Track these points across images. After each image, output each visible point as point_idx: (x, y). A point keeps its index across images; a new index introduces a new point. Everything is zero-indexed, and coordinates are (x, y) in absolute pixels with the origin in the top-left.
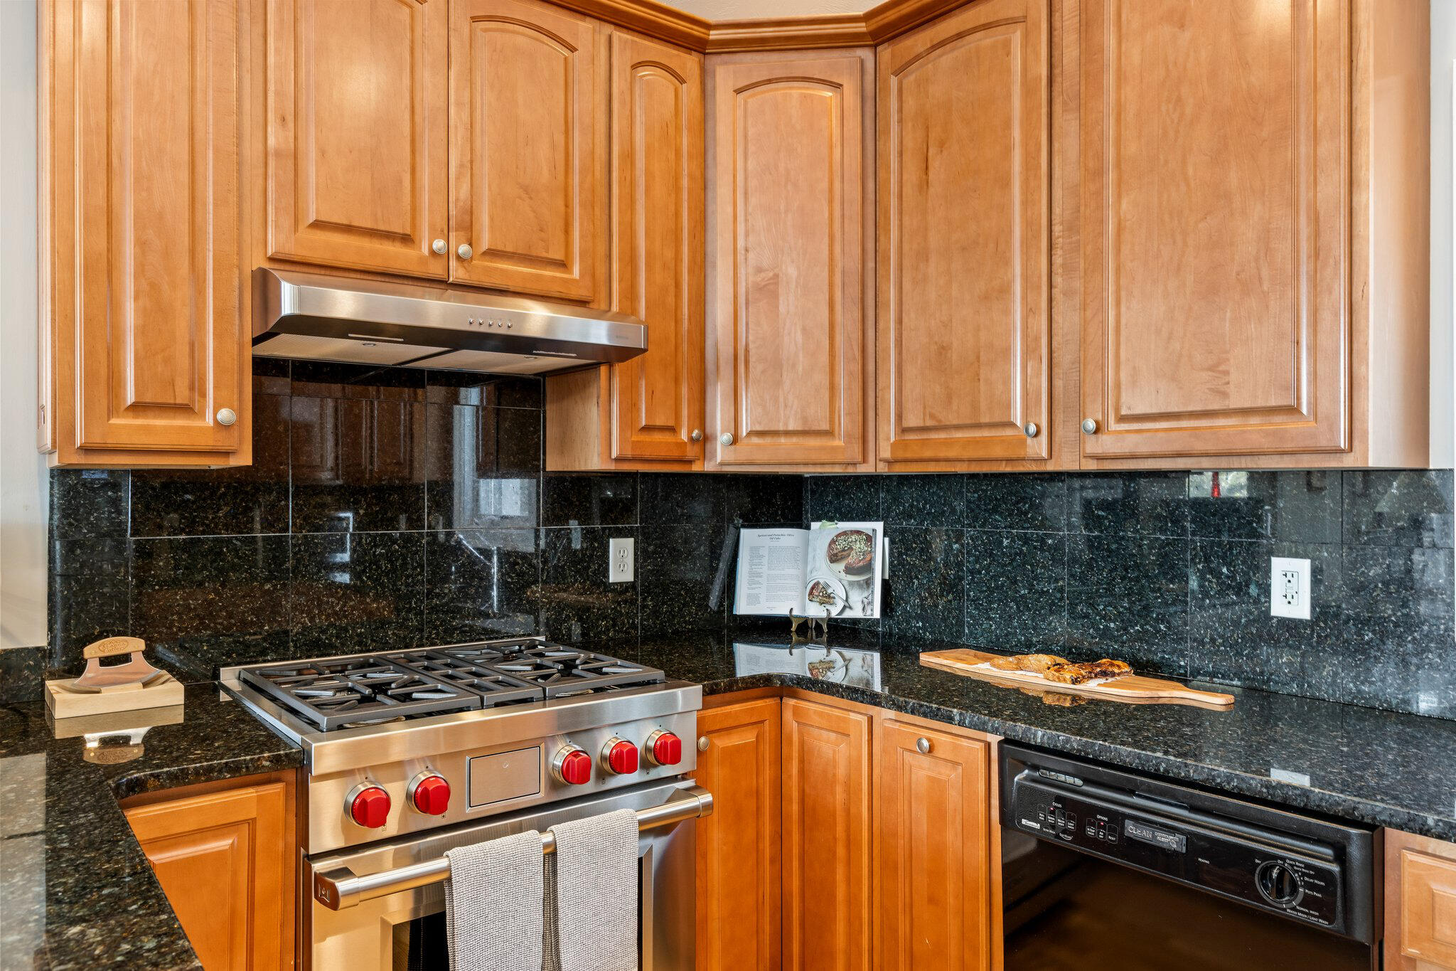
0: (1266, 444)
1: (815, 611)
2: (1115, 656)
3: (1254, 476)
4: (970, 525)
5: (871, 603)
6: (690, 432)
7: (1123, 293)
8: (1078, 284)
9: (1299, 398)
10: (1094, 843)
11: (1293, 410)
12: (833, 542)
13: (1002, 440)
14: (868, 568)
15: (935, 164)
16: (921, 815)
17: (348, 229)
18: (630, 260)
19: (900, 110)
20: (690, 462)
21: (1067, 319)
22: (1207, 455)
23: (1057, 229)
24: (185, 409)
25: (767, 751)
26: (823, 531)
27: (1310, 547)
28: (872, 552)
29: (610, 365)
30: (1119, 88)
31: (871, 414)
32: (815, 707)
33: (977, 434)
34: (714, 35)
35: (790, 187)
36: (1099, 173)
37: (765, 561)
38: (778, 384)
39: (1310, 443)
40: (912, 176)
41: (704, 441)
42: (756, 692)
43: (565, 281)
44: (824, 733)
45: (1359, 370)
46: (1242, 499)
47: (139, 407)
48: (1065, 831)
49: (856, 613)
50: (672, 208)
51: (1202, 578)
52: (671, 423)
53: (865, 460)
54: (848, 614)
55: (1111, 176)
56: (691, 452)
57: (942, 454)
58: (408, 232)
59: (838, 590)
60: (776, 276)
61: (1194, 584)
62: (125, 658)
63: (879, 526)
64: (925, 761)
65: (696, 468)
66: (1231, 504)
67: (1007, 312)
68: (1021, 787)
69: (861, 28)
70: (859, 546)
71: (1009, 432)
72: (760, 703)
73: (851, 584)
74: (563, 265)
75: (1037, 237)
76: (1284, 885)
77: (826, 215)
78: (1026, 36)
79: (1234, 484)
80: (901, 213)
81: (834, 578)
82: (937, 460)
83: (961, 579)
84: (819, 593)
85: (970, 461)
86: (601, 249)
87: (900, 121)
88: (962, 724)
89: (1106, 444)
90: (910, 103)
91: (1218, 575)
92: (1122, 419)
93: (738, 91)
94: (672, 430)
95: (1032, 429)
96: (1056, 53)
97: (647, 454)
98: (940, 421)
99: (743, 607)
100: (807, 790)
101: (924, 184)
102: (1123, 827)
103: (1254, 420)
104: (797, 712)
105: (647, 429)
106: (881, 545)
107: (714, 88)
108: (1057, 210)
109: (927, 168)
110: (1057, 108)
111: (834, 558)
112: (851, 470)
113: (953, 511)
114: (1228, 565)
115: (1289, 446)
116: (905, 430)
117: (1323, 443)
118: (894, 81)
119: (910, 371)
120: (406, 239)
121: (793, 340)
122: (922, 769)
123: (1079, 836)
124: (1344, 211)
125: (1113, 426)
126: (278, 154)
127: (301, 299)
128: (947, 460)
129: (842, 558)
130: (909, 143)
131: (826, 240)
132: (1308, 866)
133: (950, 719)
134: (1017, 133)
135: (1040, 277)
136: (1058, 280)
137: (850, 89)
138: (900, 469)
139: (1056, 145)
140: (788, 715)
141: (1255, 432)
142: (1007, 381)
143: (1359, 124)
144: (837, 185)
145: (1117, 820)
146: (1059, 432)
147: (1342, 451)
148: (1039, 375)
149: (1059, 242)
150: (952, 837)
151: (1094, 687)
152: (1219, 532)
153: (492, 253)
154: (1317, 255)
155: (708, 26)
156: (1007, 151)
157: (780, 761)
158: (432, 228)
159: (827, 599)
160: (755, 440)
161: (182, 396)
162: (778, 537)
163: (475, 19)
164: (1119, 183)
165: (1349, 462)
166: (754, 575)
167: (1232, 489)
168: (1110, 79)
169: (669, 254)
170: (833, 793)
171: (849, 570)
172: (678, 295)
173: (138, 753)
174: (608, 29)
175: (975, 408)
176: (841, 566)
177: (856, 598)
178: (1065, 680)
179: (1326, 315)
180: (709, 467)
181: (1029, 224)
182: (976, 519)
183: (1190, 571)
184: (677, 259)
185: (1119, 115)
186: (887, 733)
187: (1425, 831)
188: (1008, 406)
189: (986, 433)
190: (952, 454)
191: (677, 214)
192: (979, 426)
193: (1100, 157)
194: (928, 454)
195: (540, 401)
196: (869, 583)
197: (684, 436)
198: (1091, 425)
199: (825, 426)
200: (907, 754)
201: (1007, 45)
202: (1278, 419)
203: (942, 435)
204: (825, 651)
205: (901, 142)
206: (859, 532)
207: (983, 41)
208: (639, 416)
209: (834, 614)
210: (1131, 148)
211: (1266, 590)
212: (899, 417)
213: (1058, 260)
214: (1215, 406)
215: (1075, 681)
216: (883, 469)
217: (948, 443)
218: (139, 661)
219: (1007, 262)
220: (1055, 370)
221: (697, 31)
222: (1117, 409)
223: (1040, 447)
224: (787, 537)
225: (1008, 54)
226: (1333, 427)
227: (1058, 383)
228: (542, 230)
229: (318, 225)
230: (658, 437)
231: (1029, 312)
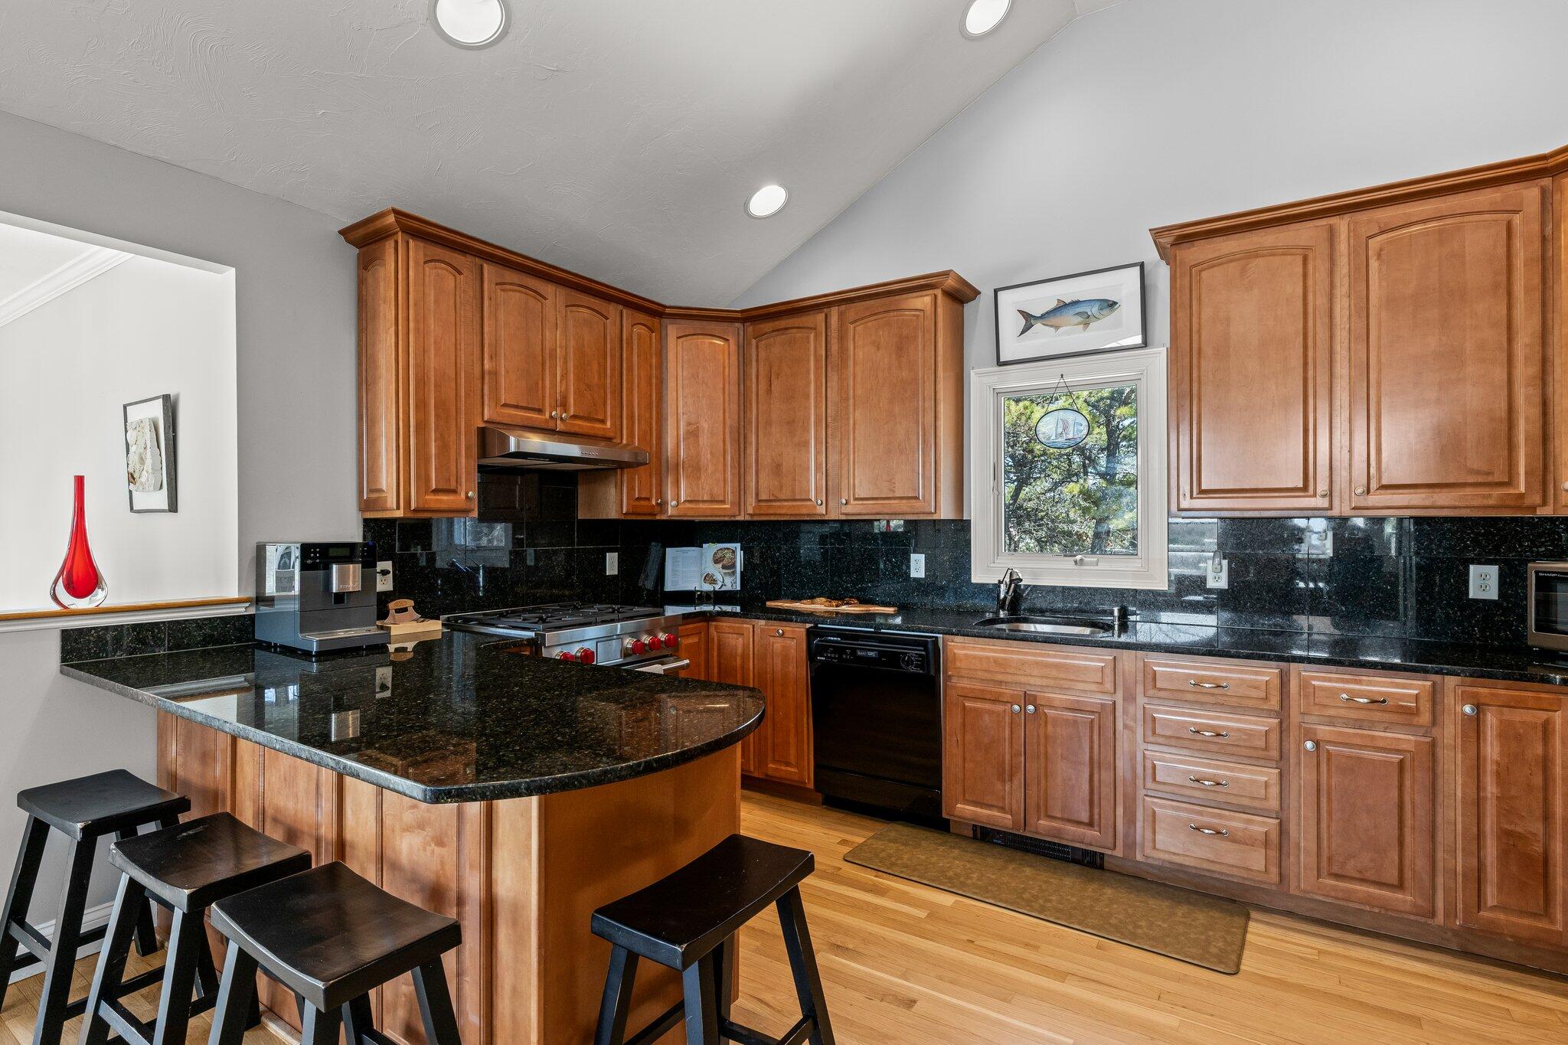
0: (908, 510)
1: (707, 587)
2: (851, 597)
3: (906, 522)
4: (784, 544)
5: (735, 583)
6: (657, 500)
7: (856, 450)
8: (837, 443)
9: (919, 494)
10: (846, 660)
11: (917, 498)
12: (715, 553)
13: (806, 506)
14: (733, 566)
15: (775, 383)
16: (778, 661)
17: (516, 407)
18: (631, 417)
19: (757, 355)
20: (655, 515)
21: (834, 458)
22: (887, 514)
23: (829, 419)
24: (454, 492)
25: (703, 646)
26: (711, 549)
27: (924, 550)
28: (735, 558)
29: (622, 469)
30: (854, 366)
31: (742, 492)
32: (726, 624)
33: (795, 503)
34: (668, 311)
35: (704, 385)
36: (847, 399)
37: (680, 564)
38: (699, 478)
39: (922, 510)
40: (763, 386)
41: (662, 506)
42: (697, 619)
43: (604, 429)
44: (730, 635)
45: (938, 485)
46: (902, 532)
47: (436, 491)
48: (835, 658)
49: (728, 587)
50: (649, 393)
51: (885, 563)
52: (648, 496)
53: (740, 514)
54: (724, 588)
55: (851, 401)
56: (657, 509)
57: (778, 512)
58: (541, 407)
59: (719, 577)
60: (698, 427)
61: (882, 566)
62: (405, 610)
63: (738, 545)
64: (780, 640)
65: (658, 518)
66: (896, 534)
67: (808, 452)
68: (817, 645)
69: (739, 315)
70: (729, 555)
71: (809, 503)
72: (700, 624)
73: (725, 573)
74: (603, 421)
75: (821, 420)
76: (909, 663)
77: (722, 400)
78: (816, 337)
79: (897, 524)
80: (757, 402)
81: (717, 571)
82: (775, 514)
83: (780, 569)
84: (709, 579)
85: (791, 515)
86: (618, 414)
87: (757, 360)
88: (796, 621)
89: (849, 509)
90: (762, 354)
91: (891, 562)
92: (856, 499)
93: (679, 338)
94: (649, 499)
95: (819, 502)
96: (829, 346)
97: (639, 510)
98: (776, 497)
99: (669, 586)
100: (722, 661)
101: (769, 391)
102: (856, 653)
103: (904, 501)
104: (716, 627)
105: (638, 499)
106: (739, 555)
107: (667, 335)
108: (829, 411)
109: (771, 384)
110: (829, 368)
111: (716, 561)
112: (733, 519)
113: (776, 538)
114: (895, 558)
115: (916, 511)
116: (760, 501)
117: (927, 510)
118: (754, 341)
119: (763, 475)
120: (540, 411)
121: (706, 457)
122: (778, 644)
123: (840, 659)
124: (933, 428)
125: (852, 502)
126: (490, 373)
127: (518, 444)
128: (780, 514)
129: (720, 561)
130: (762, 372)
131: (722, 411)
132: (916, 654)
133: (791, 621)
134: (812, 376)
135: (822, 439)
136: (829, 440)
137: (732, 342)
138: (756, 518)
139: (829, 384)
140: (712, 630)
141: (904, 506)
142: (808, 481)
143: (938, 397)
144: (727, 385)
145: (854, 651)
146: (830, 503)
147: (932, 513)
148: (822, 480)
149: (830, 425)
150: (792, 668)
151: (845, 608)
152: (891, 545)
153: (574, 417)
154: (925, 442)
155: (665, 307)
156: (809, 383)
157: (708, 650)
158: (550, 406)
159: (713, 581)
160: (688, 505)
161: (453, 486)
162: (687, 552)
163: (566, 306)
164: (854, 405)
165: (935, 517)
166: (674, 571)
167: (896, 526)
168: (851, 363)
169: (648, 416)
170: (736, 660)
171: (724, 567)
172: (651, 435)
173: (411, 655)
174: (620, 307)
175: (793, 491)
176: (720, 565)
177: (728, 581)
178: (833, 606)
179: (927, 465)
180: (664, 517)
181: (816, 415)
182: (787, 541)
183: (880, 561)
184: (651, 418)
185: (854, 378)
186: (762, 630)
187: (952, 634)
188: (808, 492)
189: (799, 503)
190: (782, 512)
191: (651, 396)
192: (795, 500)
193: (847, 392)
194: (771, 512)
195: (575, 484)
196: (734, 573)
197: (654, 503)
198: (844, 501)
199: (721, 498)
200: (771, 638)
201: (808, 338)
202: (912, 501)
203: (778, 504)
204: (712, 607)
205: (758, 371)
206: (728, 549)
207: (798, 334)
208: (635, 493)
209: (717, 589)
210: (859, 392)
211: (909, 567)
212: (757, 495)
213: (829, 432)
214: (891, 496)
215: (837, 606)
216: (748, 518)
217: (779, 507)
218: (411, 609)
219: (808, 431)
220: (829, 478)
221: (660, 309)
222: (854, 495)
223: (822, 510)
224: (692, 551)
225: (808, 342)
226: (930, 505)
227: (830, 483)
228: (594, 405)
229: (505, 405)
230: (643, 503)
231: (817, 453)
